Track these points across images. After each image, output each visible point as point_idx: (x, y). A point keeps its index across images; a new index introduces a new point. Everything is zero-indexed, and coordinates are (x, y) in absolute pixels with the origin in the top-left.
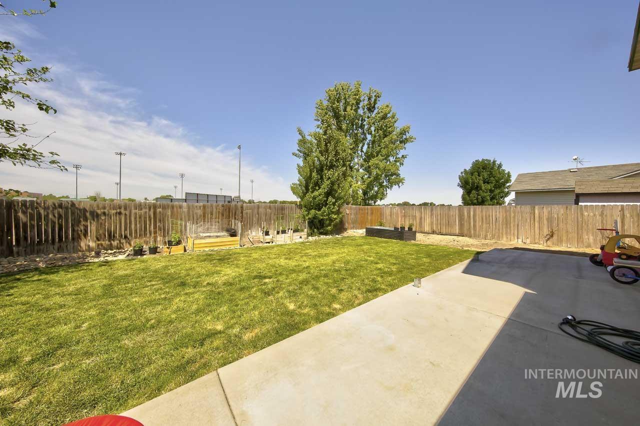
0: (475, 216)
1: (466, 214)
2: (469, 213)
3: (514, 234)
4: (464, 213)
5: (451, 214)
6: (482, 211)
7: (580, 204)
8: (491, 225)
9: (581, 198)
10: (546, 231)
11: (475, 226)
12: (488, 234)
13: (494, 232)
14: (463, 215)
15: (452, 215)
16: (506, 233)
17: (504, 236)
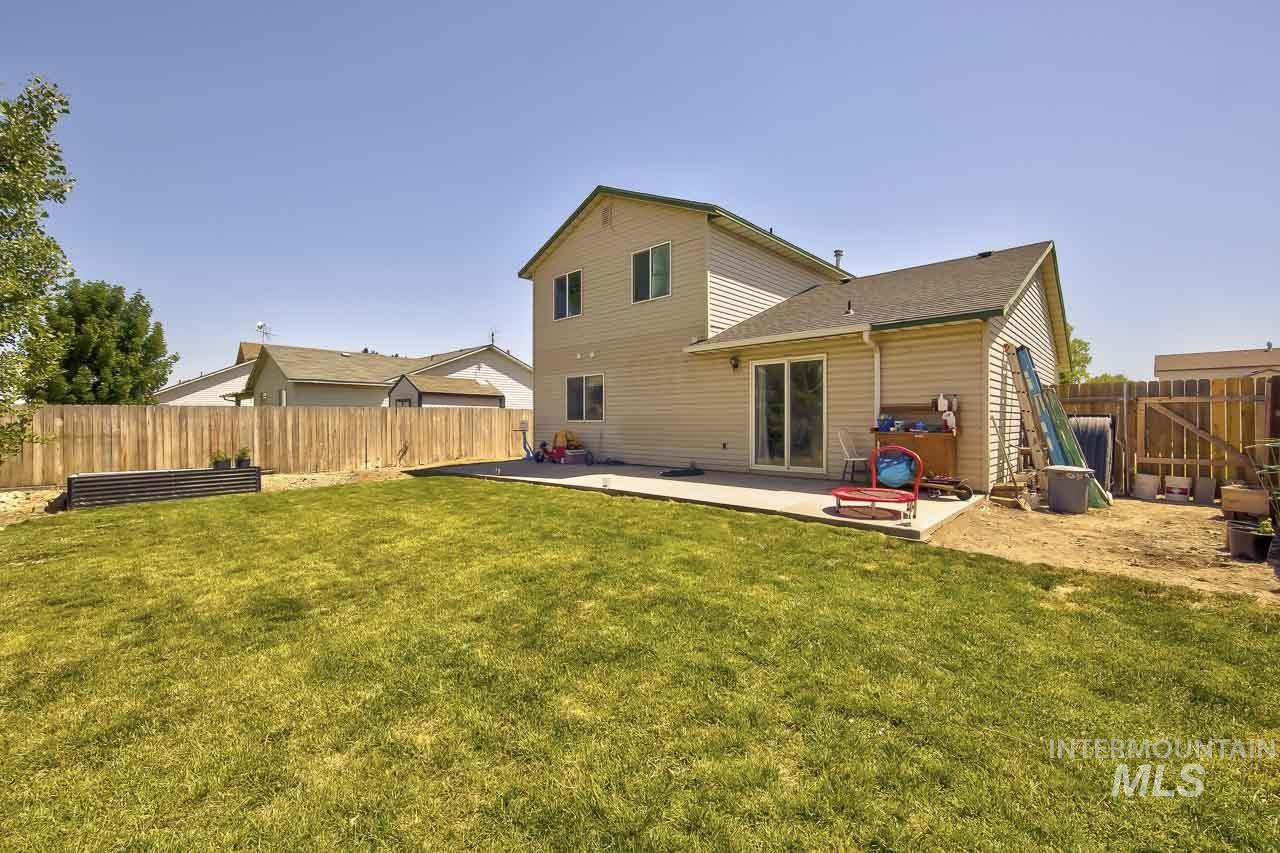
0: (296, 426)
1: (276, 423)
2: (283, 422)
3: (360, 455)
4: (271, 422)
5: (242, 424)
6: (309, 417)
7: (423, 406)
8: (326, 444)
9: (424, 398)
10: (399, 447)
11: (296, 449)
12: (321, 461)
13: (330, 457)
14: (271, 427)
15: (244, 428)
16: (350, 456)
17: (347, 461)
